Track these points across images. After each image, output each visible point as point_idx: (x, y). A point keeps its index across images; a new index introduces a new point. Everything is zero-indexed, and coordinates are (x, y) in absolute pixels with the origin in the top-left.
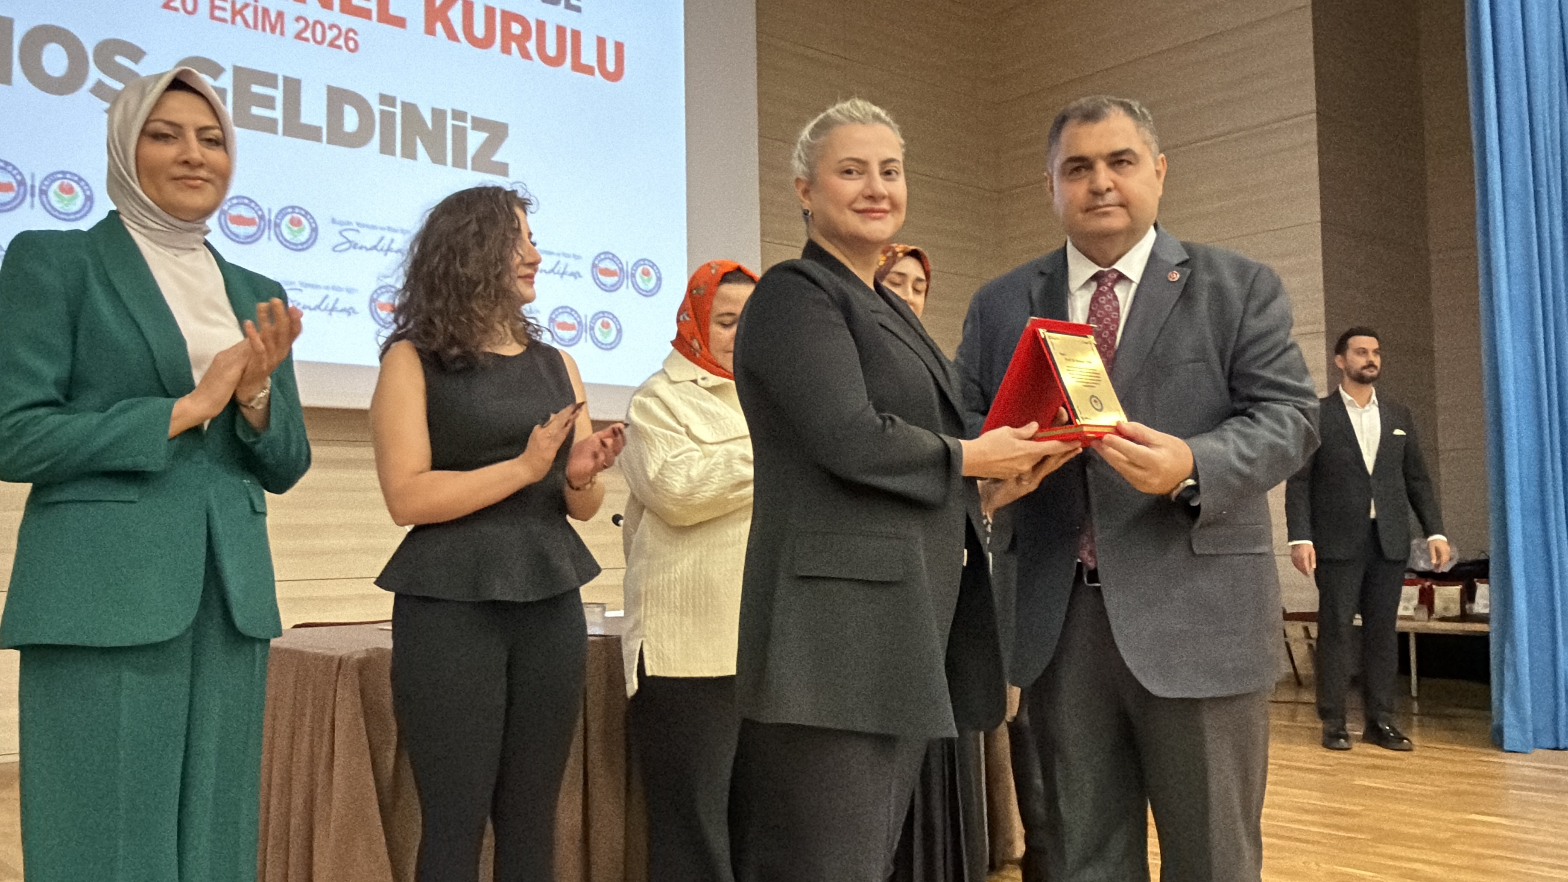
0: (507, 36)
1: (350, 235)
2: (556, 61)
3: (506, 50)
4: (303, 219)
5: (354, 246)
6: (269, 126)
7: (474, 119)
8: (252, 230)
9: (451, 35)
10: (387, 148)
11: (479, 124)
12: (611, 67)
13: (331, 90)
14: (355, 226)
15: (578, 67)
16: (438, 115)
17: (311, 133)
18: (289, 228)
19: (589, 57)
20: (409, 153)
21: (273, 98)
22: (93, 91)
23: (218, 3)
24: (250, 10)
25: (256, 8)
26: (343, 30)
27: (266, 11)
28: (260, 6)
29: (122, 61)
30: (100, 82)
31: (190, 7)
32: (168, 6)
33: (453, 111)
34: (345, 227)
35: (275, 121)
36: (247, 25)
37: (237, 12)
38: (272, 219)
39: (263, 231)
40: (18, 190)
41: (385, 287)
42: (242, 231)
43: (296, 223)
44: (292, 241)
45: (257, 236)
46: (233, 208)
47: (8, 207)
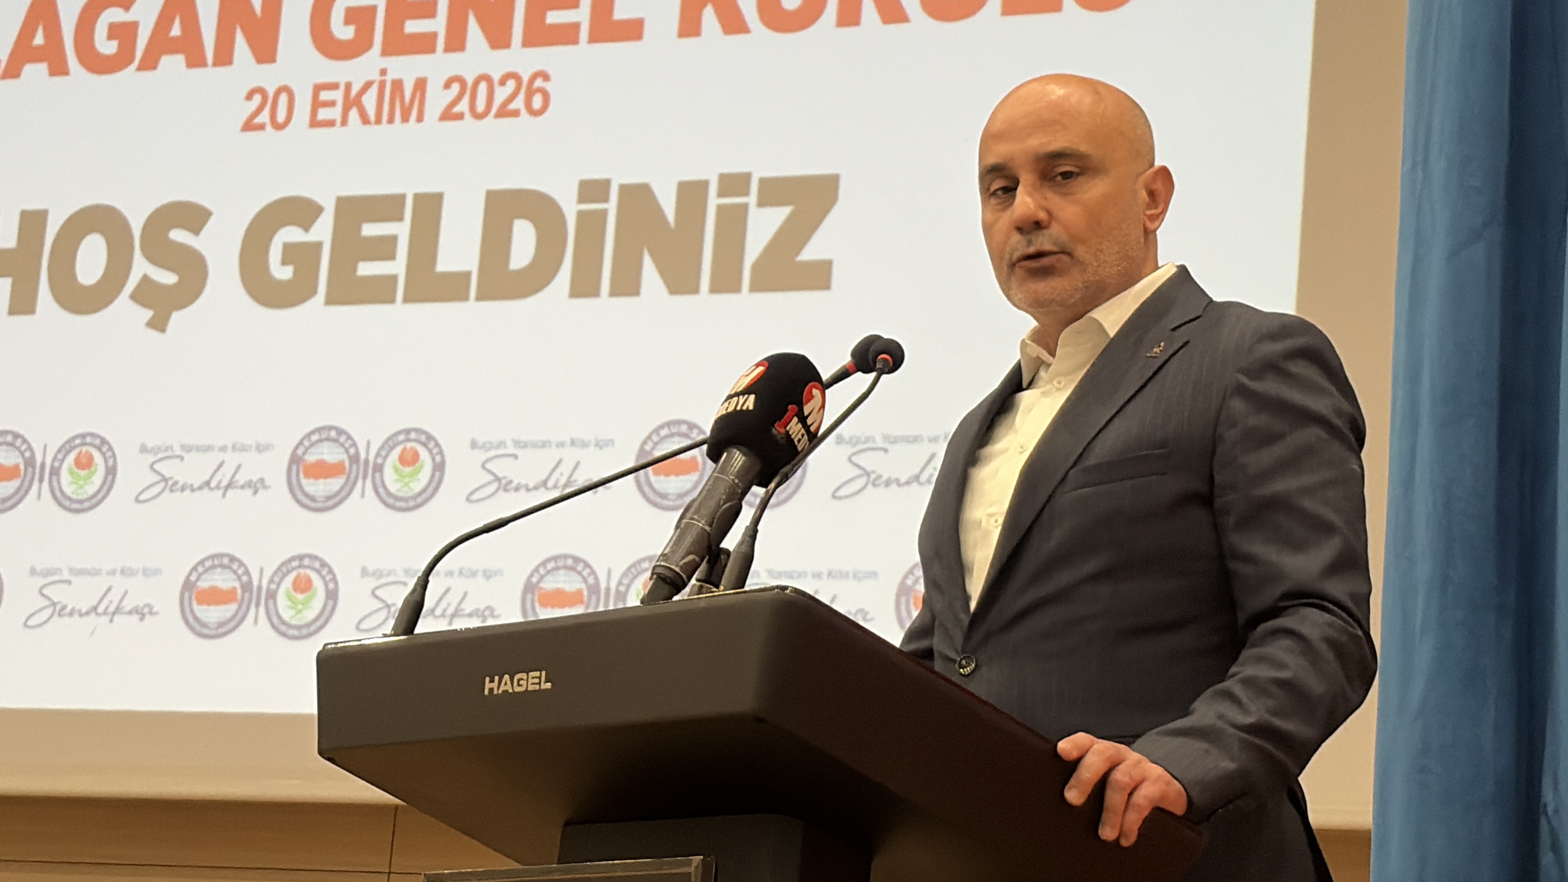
1: (500, 468)
2: (964, 7)
3: (849, 17)
4: (422, 451)
5: (505, 485)
6: (382, 291)
8: (335, 484)
9: (734, 24)
10: (584, 287)
11: (776, 191)
13: (493, 198)
14: (510, 448)
15: (1020, 2)
16: (691, 194)
17: (452, 288)
18: (396, 470)
20: (627, 286)
21: (393, 240)
22: (134, 297)
23: (325, 96)
24: (373, 92)
25: (382, 84)
26: (525, 79)
27: (398, 85)
28: (389, 78)
29: (178, 235)
30: (145, 279)
31: (281, 117)
32: (249, 126)
33: (724, 179)
34: (492, 453)
35: (394, 278)
36: (365, 120)
37: (352, 102)
38: (371, 458)
39: (355, 483)
40: (25, 475)
41: (555, 558)
42: (322, 487)
43: (409, 460)
44: (400, 494)
45: (343, 494)
46: (312, 450)
47: (8, 504)
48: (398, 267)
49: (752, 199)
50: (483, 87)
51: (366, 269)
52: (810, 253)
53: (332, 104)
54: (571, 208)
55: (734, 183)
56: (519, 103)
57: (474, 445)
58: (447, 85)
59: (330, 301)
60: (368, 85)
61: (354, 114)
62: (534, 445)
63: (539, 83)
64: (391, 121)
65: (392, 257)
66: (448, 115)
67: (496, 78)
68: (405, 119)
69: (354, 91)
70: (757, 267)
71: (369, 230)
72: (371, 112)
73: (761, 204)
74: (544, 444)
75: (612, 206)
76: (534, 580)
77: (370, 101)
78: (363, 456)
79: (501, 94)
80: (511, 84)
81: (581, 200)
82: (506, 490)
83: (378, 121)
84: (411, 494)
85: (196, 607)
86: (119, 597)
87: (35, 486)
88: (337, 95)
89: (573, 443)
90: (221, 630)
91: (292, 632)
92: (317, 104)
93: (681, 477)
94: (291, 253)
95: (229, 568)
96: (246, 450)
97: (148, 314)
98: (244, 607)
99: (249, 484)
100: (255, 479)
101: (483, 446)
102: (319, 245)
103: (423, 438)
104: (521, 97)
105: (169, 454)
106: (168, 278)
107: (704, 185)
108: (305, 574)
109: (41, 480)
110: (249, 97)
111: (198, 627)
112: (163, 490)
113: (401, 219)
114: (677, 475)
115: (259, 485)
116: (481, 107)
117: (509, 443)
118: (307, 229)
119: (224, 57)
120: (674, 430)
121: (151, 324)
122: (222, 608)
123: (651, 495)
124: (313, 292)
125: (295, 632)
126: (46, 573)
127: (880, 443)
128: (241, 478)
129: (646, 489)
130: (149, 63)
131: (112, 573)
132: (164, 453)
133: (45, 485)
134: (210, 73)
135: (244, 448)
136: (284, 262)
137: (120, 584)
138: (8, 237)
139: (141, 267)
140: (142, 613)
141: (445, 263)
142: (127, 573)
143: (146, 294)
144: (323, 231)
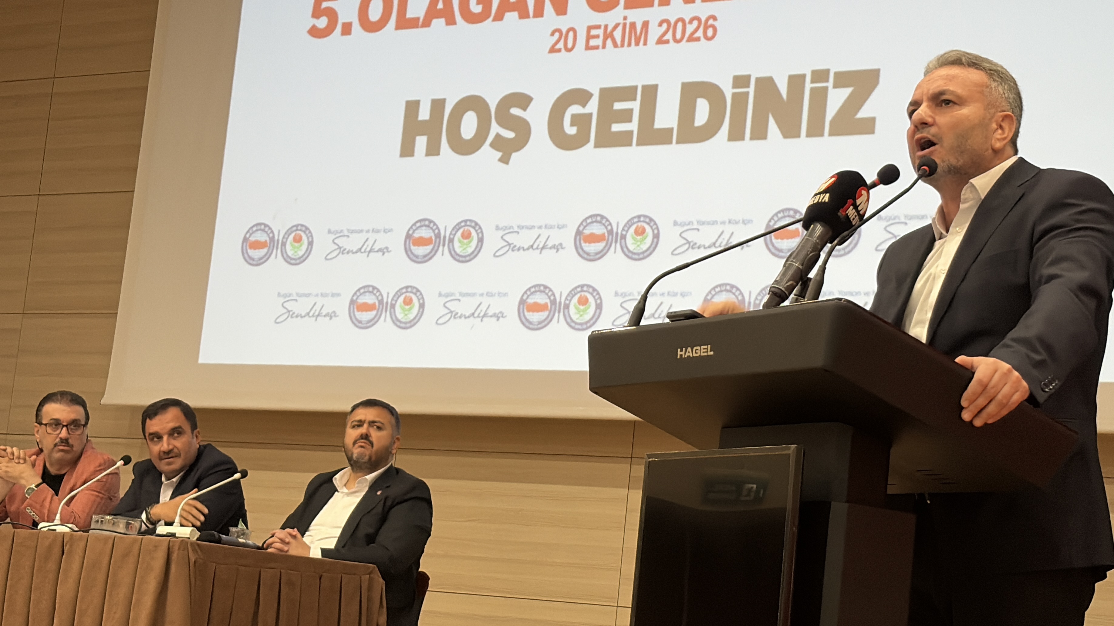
1: (691, 236)
4: (648, 228)
5: (693, 245)
6: (624, 139)
7: (837, 75)
8: (601, 246)
10: (736, 135)
11: (843, 79)
13: (686, 87)
16: (796, 81)
17: (663, 137)
18: (633, 238)
20: (760, 134)
21: (631, 111)
22: (492, 145)
23: (594, 32)
24: (620, 28)
25: (625, 25)
26: (703, 20)
27: (633, 25)
28: (628, 22)
29: (515, 111)
30: (498, 136)
32: (553, 50)
33: (814, 73)
34: (686, 228)
35: (631, 132)
36: (615, 45)
37: (608, 35)
38: (620, 231)
39: (611, 246)
40: (435, 242)
41: (720, 286)
42: (592, 248)
43: (640, 232)
44: (635, 251)
45: (605, 251)
46: (587, 228)
47: (427, 258)
48: (633, 126)
49: (830, 84)
50: (680, 25)
51: (616, 127)
52: (863, 113)
53: (597, 37)
54: (728, 91)
55: (820, 75)
56: (700, 34)
57: (675, 223)
58: (660, 25)
59: (597, 145)
60: (616, 26)
61: (609, 42)
62: (709, 223)
63: (711, 22)
64: (629, 45)
65: (630, 121)
66: (661, 41)
67: (687, 21)
68: (637, 44)
69: (610, 29)
70: (832, 122)
71: (618, 106)
72: (619, 41)
73: (835, 86)
74: (715, 223)
75: (751, 90)
76: (709, 297)
77: (618, 35)
78: (615, 230)
79: (690, 29)
80: (695, 23)
81: (734, 87)
82: (693, 248)
83: (623, 45)
84: (641, 251)
85: (526, 313)
86: (485, 309)
87: (441, 248)
88: (600, 32)
89: (730, 222)
90: (539, 326)
91: (577, 327)
92: (589, 37)
93: (790, 240)
94: (576, 120)
95: (544, 292)
96: (551, 228)
97: (499, 154)
98: (552, 313)
99: (553, 247)
100: (557, 244)
101: (680, 224)
102: (590, 115)
103: (647, 220)
104: (701, 30)
105: (511, 230)
106: (510, 135)
107: (804, 76)
108: (584, 295)
109: (444, 245)
110: (552, 34)
111: (527, 324)
112: (508, 250)
113: (635, 99)
114: (788, 238)
115: (559, 247)
116: (678, 36)
117: (695, 223)
118: (584, 106)
119: (539, 13)
120: (786, 214)
121: (501, 160)
122: (540, 313)
123: (773, 250)
124: (588, 141)
125: (579, 327)
126: (447, 295)
127: (903, 219)
128: (550, 244)
129: (771, 247)
130: (499, 17)
132: (509, 230)
133: (446, 248)
134: (532, 22)
135: (551, 227)
136: (572, 125)
137: (486, 301)
138: (424, 114)
139: (495, 129)
140: (498, 316)
141: (659, 123)
142: (490, 295)
143: (498, 143)
144: (592, 107)
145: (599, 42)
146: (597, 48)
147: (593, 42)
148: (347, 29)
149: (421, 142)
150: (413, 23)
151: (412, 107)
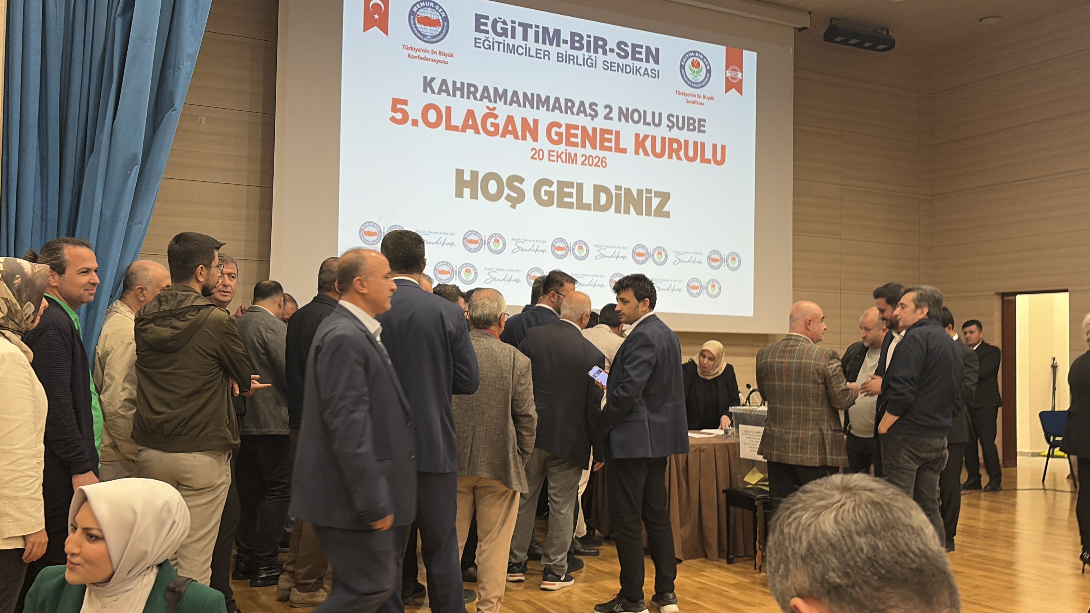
0: (671, 150)
1: (602, 252)
2: (693, 159)
3: (670, 157)
4: (584, 246)
5: (603, 256)
6: (570, 205)
7: (655, 192)
8: (563, 252)
9: (646, 154)
10: (618, 211)
11: (657, 194)
12: (719, 158)
13: (595, 186)
14: (604, 247)
15: (704, 160)
16: (640, 192)
17: (587, 207)
19: (709, 154)
20: (627, 212)
21: (572, 193)
22: (506, 198)
23: (552, 153)
24: (564, 154)
25: (566, 153)
26: (601, 158)
27: (570, 154)
28: (568, 152)
29: (516, 184)
30: (508, 194)
31: (541, 157)
32: (532, 158)
33: (646, 190)
34: (600, 248)
35: (573, 203)
36: (562, 161)
37: (559, 156)
39: (568, 253)
41: (616, 274)
43: (581, 248)
47: (476, 250)
48: (574, 200)
49: (653, 195)
50: (591, 158)
51: (566, 199)
52: (665, 209)
53: (554, 156)
54: (613, 192)
55: (649, 191)
56: (599, 164)
57: (595, 246)
58: (582, 156)
59: (558, 206)
60: (562, 153)
61: (559, 159)
62: (609, 247)
63: (604, 160)
64: (569, 163)
65: (572, 197)
66: (583, 164)
67: (594, 156)
68: (573, 163)
69: (559, 153)
70: (654, 211)
72: (564, 160)
73: (655, 197)
75: (623, 192)
76: (612, 278)
77: (563, 156)
78: (569, 246)
79: (595, 161)
80: (597, 159)
81: (616, 190)
83: (566, 162)
86: (510, 277)
87: (483, 246)
88: (555, 154)
89: (618, 247)
92: (550, 155)
93: (642, 257)
97: (510, 204)
99: (541, 251)
100: (543, 249)
101: (598, 246)
102: (554, 192)
103: (583, 243)
104: (600, 162)
105: (519, 241)
106: (516, 195)
107: (643, 190)
110: (532, 150)
112: (519, 250)
113: (573, 188)
116: (591, 163)
118: (550, 187)
119: (524, 138)
120: (640, 246)
121: (511, 206)
123: (636, 261)
124: (553, 204)
126: (489, 269)
130: (503, 136)
131: (508, 270)
132: (517, 241)
133: (486, 246)
134: (520, 142)
135: (539, 242)
136: (545, 195)
137: (510, 273)
138: (467, 177)
139: (507, 191)
140: (517, 281)
141: (585, 201)
142: (512, 270)
143: (509, 198)
144: (554, 188)
145: (555, 158)
146: (554, 161)
147: (552, 158)
148: (415, 123)
149: (467, 191)
150: (456, 129)
151: (460, 173)
